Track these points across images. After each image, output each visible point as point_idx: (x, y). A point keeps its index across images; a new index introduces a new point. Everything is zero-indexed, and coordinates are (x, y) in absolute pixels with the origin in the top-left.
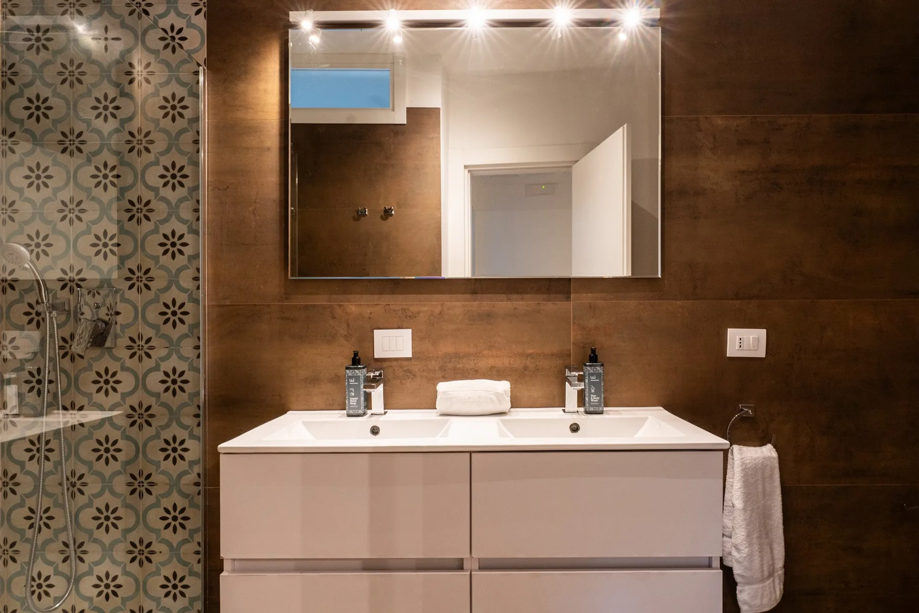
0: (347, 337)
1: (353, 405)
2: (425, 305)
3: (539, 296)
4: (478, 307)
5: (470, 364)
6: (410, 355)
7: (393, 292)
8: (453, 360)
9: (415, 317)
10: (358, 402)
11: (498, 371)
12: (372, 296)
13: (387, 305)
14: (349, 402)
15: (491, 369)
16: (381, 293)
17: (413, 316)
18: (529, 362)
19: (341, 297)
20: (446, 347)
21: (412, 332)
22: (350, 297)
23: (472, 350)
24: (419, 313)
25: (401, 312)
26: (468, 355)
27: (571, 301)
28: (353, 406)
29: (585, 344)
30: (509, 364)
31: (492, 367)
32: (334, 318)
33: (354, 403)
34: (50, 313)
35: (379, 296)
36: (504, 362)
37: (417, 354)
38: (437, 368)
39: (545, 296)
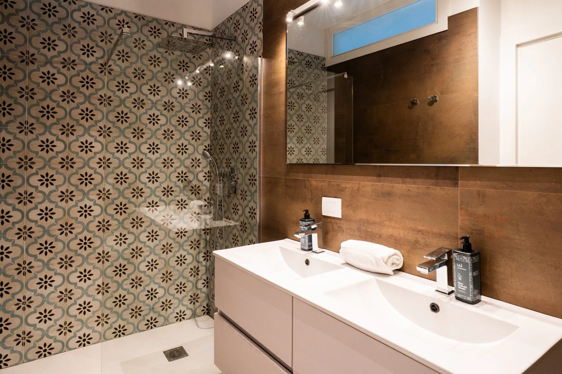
2: (349, 183)
3: (429, 180)
4: (382, 187)
5: (375, 230)
6: (340, 216)
7: (332, 173)
8: (365, 225)
9: (344, 191)
12: (322, 175)
13: (329, 181)
15: (390, 237)
16: (326, 173)
17: (342, 190)
18: (419, 237)
19: (309, 175)
20: (361, 215)
21: (342, 201)
22: (312, 175)
23: (377, 219)
25: (336, 187)
26: (374, 223)
27: (458, 187)
29: (473, 230)
30: (404, 235)
31: (391, 235)
34: (220, 178)
35: (325, 175)
36: (400, 233)
37: (345, 217)
38: (355, 228)
39: (433, 181)
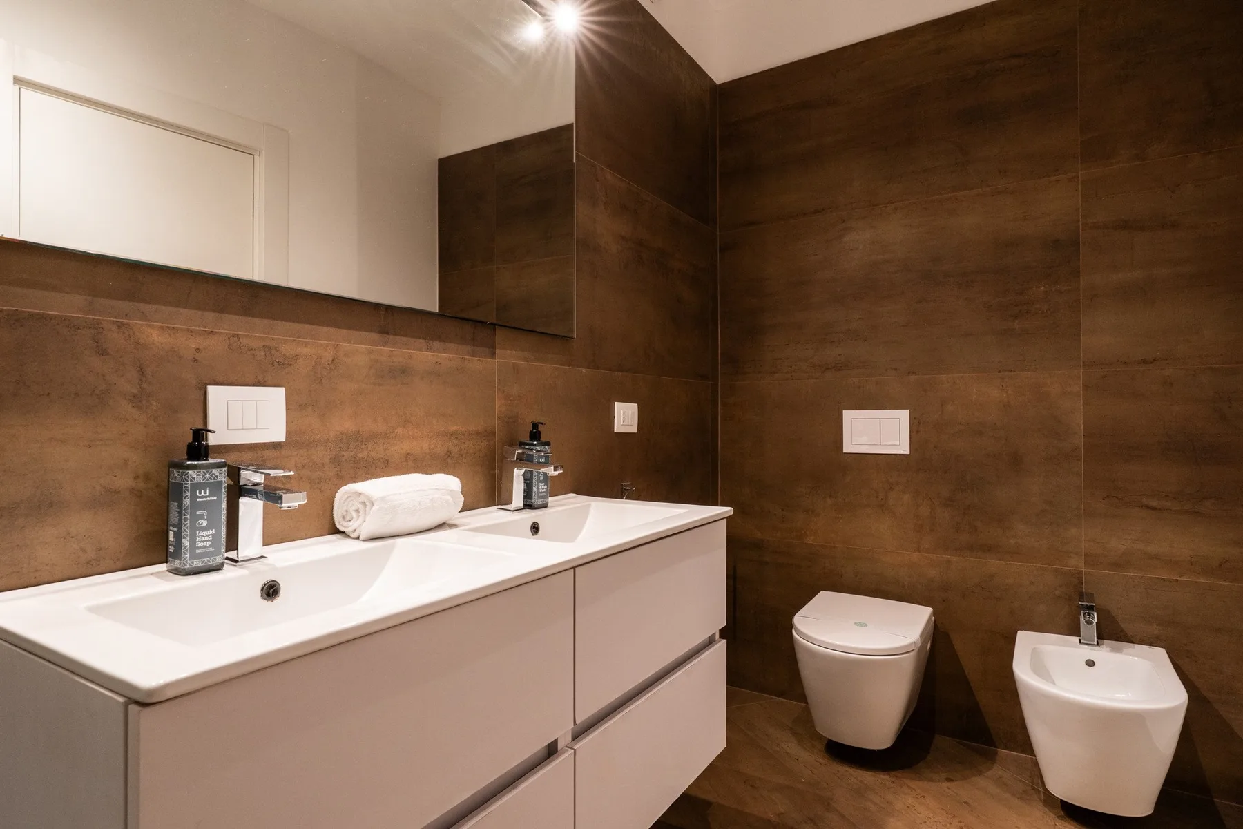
0: (137, 400)
1: (205, 547)
2: (306, 344)
3: (463, 347)
4: (390, 356)
5: (376, 451)
6: (280, 436)
7: (247, 311)
8: (353, 445)
9: (290, 365)
10: (216, 538)
11: (416, 460)
12: (200, 313)
13: (233, 336)
14: (193, 541)
15: (407, 457)
17: (285, 363)
18: (452, 445)
19: (123, 305)
20: (342, 423)
21: (286, 394)
22: (148, 308)
23: (381, 427)
24: (296, 357)
25: (263, 354)
26: (373, 437)
27: (496, 358)
28: (203, 550)
30: (429, 448)
31: (408, 454)
32: (102, 352)
33: (205, 544)
35: (217, 314)
36: (423, 445)
37: (295, 436)
38: (327, 460)
39: (469, 348)
